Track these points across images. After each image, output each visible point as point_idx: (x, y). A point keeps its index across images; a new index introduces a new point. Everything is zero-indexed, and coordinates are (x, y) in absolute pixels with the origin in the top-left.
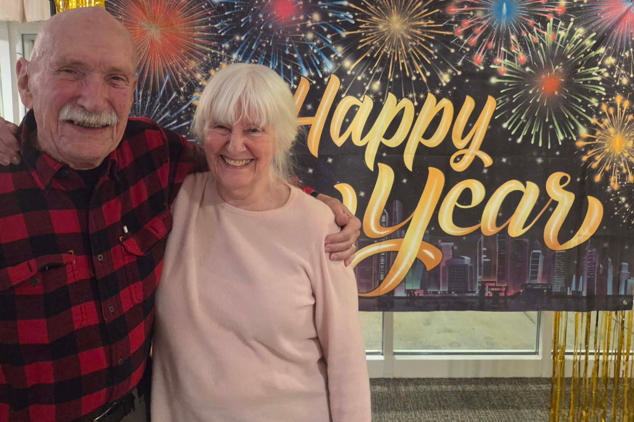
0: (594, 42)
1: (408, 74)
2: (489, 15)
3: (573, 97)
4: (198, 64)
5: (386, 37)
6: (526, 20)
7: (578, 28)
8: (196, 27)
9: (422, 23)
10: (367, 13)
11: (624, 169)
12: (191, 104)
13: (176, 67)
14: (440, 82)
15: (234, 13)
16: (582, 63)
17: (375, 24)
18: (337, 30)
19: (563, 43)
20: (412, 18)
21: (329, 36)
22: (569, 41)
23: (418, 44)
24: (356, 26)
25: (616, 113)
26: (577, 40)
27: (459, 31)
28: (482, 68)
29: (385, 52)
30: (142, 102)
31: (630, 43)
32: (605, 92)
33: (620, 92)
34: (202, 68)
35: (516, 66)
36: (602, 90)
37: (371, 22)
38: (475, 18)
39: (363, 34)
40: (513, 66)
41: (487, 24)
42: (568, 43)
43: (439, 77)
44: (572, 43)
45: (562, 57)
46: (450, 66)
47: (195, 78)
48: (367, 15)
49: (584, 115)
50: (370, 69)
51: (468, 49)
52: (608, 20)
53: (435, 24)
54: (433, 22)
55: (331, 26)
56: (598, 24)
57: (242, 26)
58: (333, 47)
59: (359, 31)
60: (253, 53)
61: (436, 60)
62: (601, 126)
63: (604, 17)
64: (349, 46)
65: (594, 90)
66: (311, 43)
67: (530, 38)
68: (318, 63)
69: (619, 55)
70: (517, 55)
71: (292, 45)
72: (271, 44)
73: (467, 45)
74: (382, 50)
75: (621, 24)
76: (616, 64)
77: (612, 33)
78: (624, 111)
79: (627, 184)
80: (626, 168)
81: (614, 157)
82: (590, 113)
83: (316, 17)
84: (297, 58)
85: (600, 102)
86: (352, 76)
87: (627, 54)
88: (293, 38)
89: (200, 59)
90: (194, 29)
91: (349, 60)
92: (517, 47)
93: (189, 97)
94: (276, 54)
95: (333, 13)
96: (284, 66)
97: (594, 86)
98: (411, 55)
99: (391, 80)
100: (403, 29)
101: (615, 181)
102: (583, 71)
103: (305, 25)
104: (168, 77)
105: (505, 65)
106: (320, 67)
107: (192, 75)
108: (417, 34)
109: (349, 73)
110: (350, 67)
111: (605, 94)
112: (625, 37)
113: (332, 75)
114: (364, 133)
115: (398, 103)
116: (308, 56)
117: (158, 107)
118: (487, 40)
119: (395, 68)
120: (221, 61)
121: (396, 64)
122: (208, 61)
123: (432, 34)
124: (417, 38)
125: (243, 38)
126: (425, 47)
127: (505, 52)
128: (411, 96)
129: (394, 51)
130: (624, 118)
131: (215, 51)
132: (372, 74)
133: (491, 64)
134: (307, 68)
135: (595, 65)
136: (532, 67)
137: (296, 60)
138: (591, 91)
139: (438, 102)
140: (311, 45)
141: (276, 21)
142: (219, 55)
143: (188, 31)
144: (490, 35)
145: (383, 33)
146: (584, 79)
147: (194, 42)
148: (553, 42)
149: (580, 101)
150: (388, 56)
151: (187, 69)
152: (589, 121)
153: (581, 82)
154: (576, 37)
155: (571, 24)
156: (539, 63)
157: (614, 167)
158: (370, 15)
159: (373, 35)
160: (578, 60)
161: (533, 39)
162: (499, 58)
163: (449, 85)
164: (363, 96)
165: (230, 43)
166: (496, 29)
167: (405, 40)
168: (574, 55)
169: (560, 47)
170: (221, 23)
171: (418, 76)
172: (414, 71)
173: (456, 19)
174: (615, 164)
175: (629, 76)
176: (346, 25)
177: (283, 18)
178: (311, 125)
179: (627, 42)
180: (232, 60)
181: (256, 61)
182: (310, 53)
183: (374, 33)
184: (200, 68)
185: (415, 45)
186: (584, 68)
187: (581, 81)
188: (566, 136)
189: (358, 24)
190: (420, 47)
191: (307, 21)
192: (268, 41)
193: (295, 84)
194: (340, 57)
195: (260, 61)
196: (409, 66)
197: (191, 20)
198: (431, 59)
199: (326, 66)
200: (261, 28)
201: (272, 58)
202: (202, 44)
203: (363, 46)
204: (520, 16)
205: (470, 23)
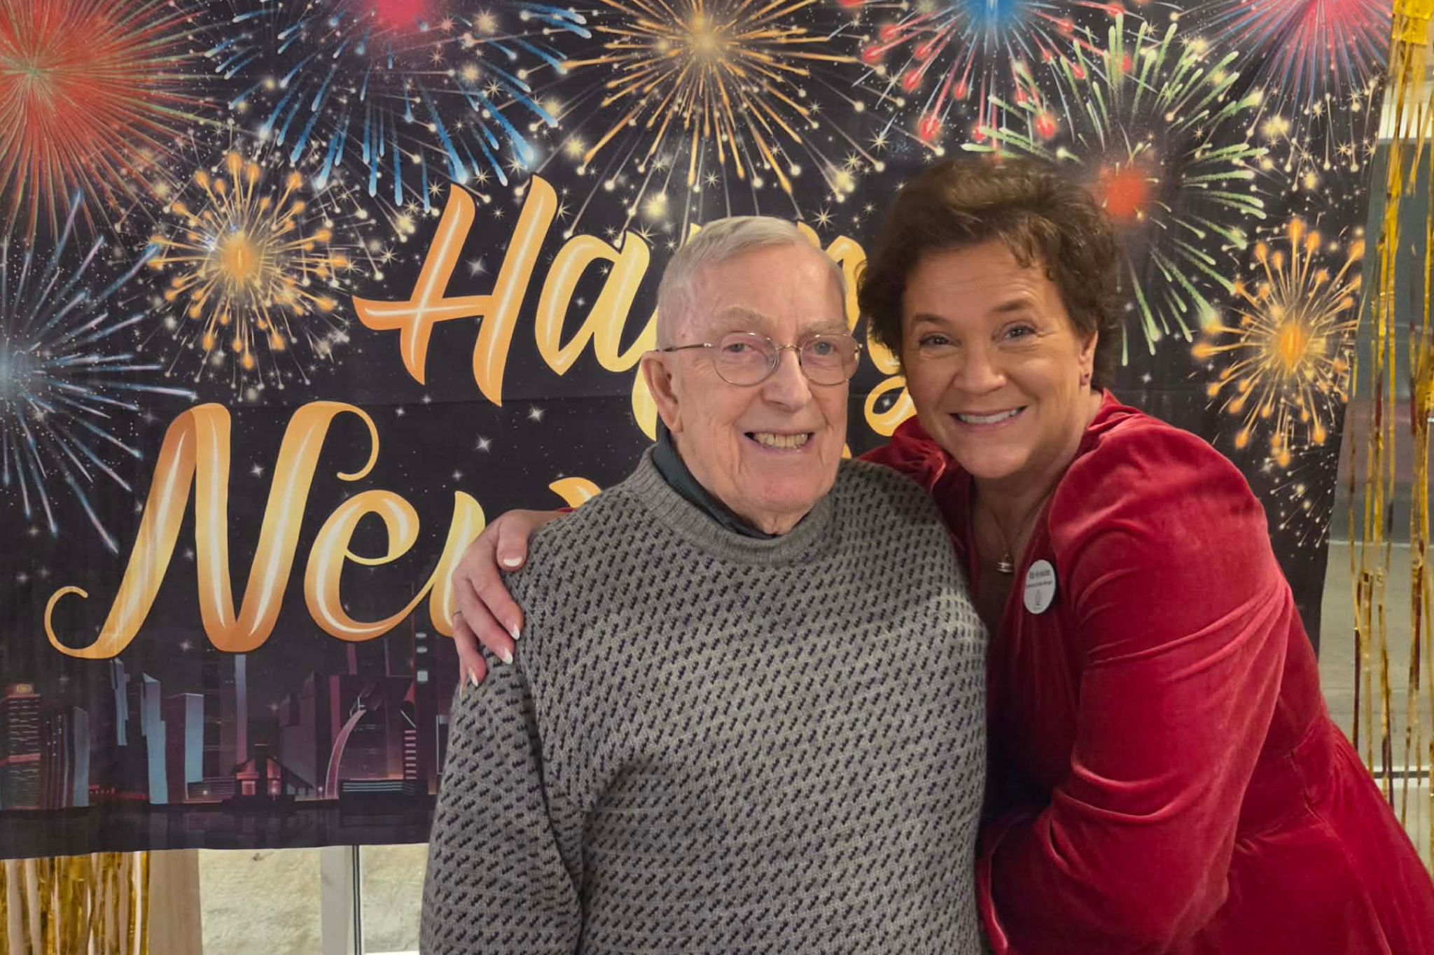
0: (1236, 76)
1: (741, 172)
2: (951, 9)
3: (1184, 224)
4: (161, 157)
5: (677, 74)
6: (1052, 19)
7: (1192, 39)
8: (153, 61)
9: (773, 33)
10: (624, 8)
11: (1304, 410)
12: (144, 265)
13: (98, 169)
14: (830, 191)
15: (259, 17)
16: (1206, 134)
17: (646, 40)
18: (546, 56)
19: (1154, 81)
20: (746, 21)
21: (523, 74)
22: (1170, 73)
23: (765, 90)
24: (596, 45)
25: (1287, 267)
26: (1191, 72)
27: (873, 54)
28: (940, 152)
29: (675, 114)
30: (10, 267)
31: (1325, 78)
32: (1264, 210)
33: (1300, 210)
34: (172, 168)
35: (1029, 143)
36: (1256, 207)
37: (634, 34)
38: (914, 17)
39: (616, 66)
40: (1022, 145)
41: (949, 32)
42: (1167, 79)
43: (827, 179)
44: (1177, 80)
45: (1150, 118)
46: (850, 146)
47: (150, 196)
48: (624, 14)
49: (1212, 273)
50: (637, 161)
51: (901, 102)
52: (1267, 18)
53: (807, 35)
54: (803, 31)
55: (529, 47)
56: (1246, 28)
57: (280, 51)
58: (536, 102)
59: (603, 59)
60: (313, 121)
61: (815, 131)
62: (1253, 300)
63: (1258, 7)
64: (579, 100)
65: (1235, 205)
66: (474, 93)
67: (1065, 68)
68: (496, 146)
69: (1298, 113)
70: (1032, 114)
71: (422, 97)
72: (362, 98)
73: (896, 92)
74: (668, 107)
75: (1301, 26)
76: (1292, 135)
77: (1281, 51)
78: (1307, 261)
79: (1310, 448)
80: (1309, 409)
81: (1281, 383)
82: (1226, 267)
83: (486, 22)
84: (436, 134)
85: (1252, 237)
86: (589, 180)
87: (1317, 108)
88: (426, 81)
89: (165, 144)
90: (147, 66)
91: (580, 137)
92: (1031, 95)
93: (136, 249)
94: (379, 124)
95: (533, 11)
96: (402, 156)
97: (1236, 196)
98: (748, 120)
99: (697, 189)
100: (723, 49)
101: (1282, 445)
102: (1208, 154)
103: (457, 44)
104: (78, 199)
105: (1000, 141)
106: (503, 157)
107: (141, 188)
108: (761, 65)
109: (581, 171)
110: (583, 155)
111: (1263, 216)
113: (535, 177)
114: (628, 338)
116: (466, 129)
117: (53, 280)
118: (951, 76)
119: (707, 155)
120: (225, 146)
121: (709, 145)
122: (188, 147)
123: (800, 63)
124: (761, 75)
125: (284, 84)
126: (783, 97)
127: (999, 108)
129: (700, 110)
130: (1308, 277)
131: (209, 121)
132: (644, 175)
133: (963, 142)
134: (466, 161)
135: (1240, 138)
136: (1072, 148)
137: (433, 139)
138: (1231, 209)
139: (825, 245)
140: (475, 98)
141: (375, 35)
142: (219, 132)
143: (134, 71)
144: (957, 63)
145: (668, 63)
146: (1211, 177)
147: (150, 99)
148: (1126, 78)
149: (1201, 235)
150: (687, 124)
151: (129, 173)
152: (1226, 291)
153: (1205, 186)
154: (1186, 63)
155: (1173, 28)
156: (1092, 136)
157: (1282, 407)
158: (631, 16)
159: (641, 68)
160: (1195, 125)
161: (1075, 71)
162: (985, 123)
163: (854, 200)
164: (621, 235)
165: (249, 99)
166: (972, 46)
167: (730, 82)
168: (1184, 112)
169: (1145, 89)
170: (223, 47)
171: (770, 176)
172: (758, 165)
173: (863, 20)
174: (1283, 400)
175: (1320, 168)
176: (569, 44)
177: (396, 26)
178: (482, 317)
180: (255, 144)
181: (324, 144)
182: (471, 119)
183: (646, 63)
184: (167, 167)
185: (758, 94)
186: (1210, 145)
187: (1203, 182)
188: (1168, 332)
189: (600, 38)
190: (770, 98)
191: (462, 33)
192: (353, 91)
193: (433, 204)
194: (555, 129)
195: (333, 144)
196: (744, 150)
197: (141, 42)
198: (802, 129)
199: (518, 154)
200: (335, 56)
201: (367, 134)
202: (174, 105)
203: (615, 98)
204: (1035, 11)
205: (903, 33)
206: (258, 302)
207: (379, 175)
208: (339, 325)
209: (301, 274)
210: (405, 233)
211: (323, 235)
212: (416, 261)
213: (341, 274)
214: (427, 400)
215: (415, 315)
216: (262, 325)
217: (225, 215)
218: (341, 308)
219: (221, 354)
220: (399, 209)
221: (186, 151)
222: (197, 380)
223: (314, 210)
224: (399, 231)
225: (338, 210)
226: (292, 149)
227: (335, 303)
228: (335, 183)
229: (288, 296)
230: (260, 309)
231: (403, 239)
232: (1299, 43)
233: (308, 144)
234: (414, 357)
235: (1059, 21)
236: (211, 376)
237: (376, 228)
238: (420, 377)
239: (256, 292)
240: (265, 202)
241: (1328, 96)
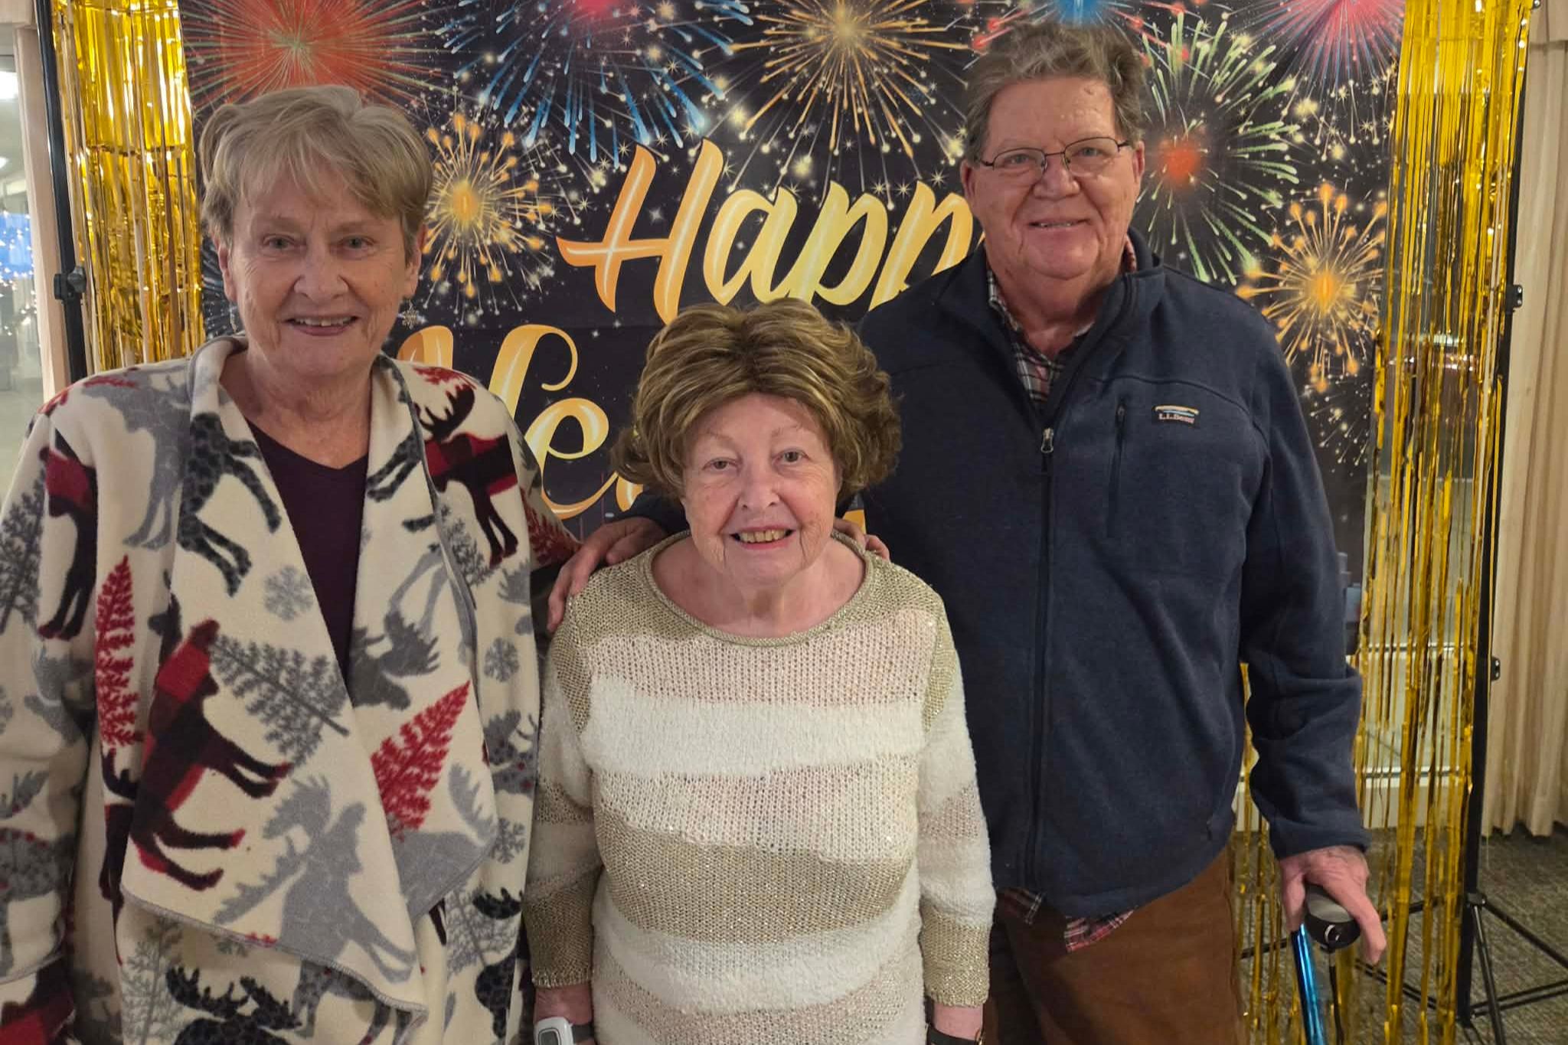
0: (1273, 65)
1: (872, 139)
2: (1045, 5)
3: (1230, 188)
5: (822, 56)
6: (1126, 16)
7: (1239, 34)
8: (392, 37)
9: (901, 23)
11: (1338, 345)
14: (943, 156)
15: (480, 2)
16: (1248, 113)
17: (799, 26)
18: (715, 40)
19: (1207, 69)
20: (879, 13)
21: (696, 54)
22: (1219, 64)
23: (893, 71)
24: (757, 31)
25: (1320, 223)
26: (1237, 62)
27: (981, 42)
29: (820, 90)
31: (1348, 67)
32: (1297, 176)
33: (1329, 177)
36: (1290, 173)
37: (788, 22)
38: (1016, 12)
39: (772, 49)
42: (1217, 68)
43: (942, 146)
44: (1225, 69)
45: (1203, 100)
48: (779, 6)
49: (1253, 228)
50: (788, 128)
52: (1300, 18)
53: (928, 26)
54: (925, 22)
55: (702, 31)
56: (1281, 27)
57: (498, 31)
58: (707, 78)
59: (762, 43)
60: (524, 90)
61: (933, 106)
62: (1290, 251)
63: (1293, 9)
64: (742, 76)
65: (1273, 172)
66: (657, 70)
68: (674, 114)
69: (1325, 95)
71: (615, 73)
72: (566, 72)
74: (814, 84)
75: (1328, 26)
76: (1320, 114)
77: (1310, 45)
78: (1337, 219)
79: (1345, 378)
80: (1342, 344)
81: (1317, 322)
82: (1265, 223)
83: (667, 10)
84: (626, 104)
85: (1287, 198)
86: (749, 144)
87: (1342, 92)
88: (618, 58)
90: (387, 41)
91: (742, 109)
94: (579, 94)
95: (706, 1)
96: (596, 120)
97: (1273, 164)
98: (879, 96)
99: (836, 152)
100: (860, 36)
101: (1319, 374)
102: (1249, 130)
103: (644, 28)
106: (679, 123)
108: (890, 50)
109: (742, 136)
110: (744, 123)
111: (1296, 181)
112: (1338, 55)
113: (705, 141)
114: (780, 275)
115: (851, 204)
116: (651, 101)
119: (845, 125)
120: (451, 108)
121: (847, 116)
122: (421, 108)
123: (922, 49)
124: (890, 59)
125: (501, 58)
126: (908, 78)
128: (879, 188)
129: (840, 87)
130: (1338, 234)
131: (437, 88)
132: (794, 141)
134: (649, 125)
135: (1276, 119)
137: (623, 107)
138: (1269, 175)
139: (938, 201)
140: (658, 74)
141: (576, 19)
142: (445, 97)
143: (376, 45)
145: (815, 47)
146: (1251, 149)
147: (390, 68)
148: (1185, 66)
149: (1244, 197)
150: (829, 99)
152: (1264, 242)
153: (1247, 156)
154: (1233, 54)
155: (1224, 25)
156: (1156, 114)
157: (1318, 342)
158: (786, 7)
160: (1239, 107)
164: (775, 190)
165: (471, 70)
167: (865, 64)
168: (1231, 95)
169: (1199, 76)
170: (450, 26)
171: (896, 143)
172: (887, 133)
173: (974, 14)
174: (1319, 336)
175: (1346, 141)
176: (734, 30)
177: (593, 13)
179: (1342, 64)
180: (476, 108)
181: (533, 109)
182: (653, 91)
183: (796, 47)
185: (888, 75)
186: (1251, 123)
187: (1245, 153)
188: (1215, 277)
189: (760, 25)
190: (898, 79)
191: (647, 19)
192: (559, 66)
193: (621, 161)
194: (723, 101)
195: (540, 109)
196: (875, 121)
197: (381, 22)
198: (922, 104)
199: (692, 121)
200: (544, 36)
201: (568, 102)
202: (408, 74)
203: (772, 75)
204: (1113, 9)
205: (1005, 25)
206: (480, 241)
207: (577, 136)
208: (545, 261)
209: (514, 217)
210: (598, 185)
211: (532, 186)
212: (606, 210)
213: (547, 219)
214: (617, 324)
215: (606, 255)
216: (483, 260)
217: (452, 166)
218: (547, 247)
219: (447, 284)
220: (594, 165)
221: (420, 111)
222: (425, 306)
223: (524, 165)
224: (593, 184)
225: (543, 165)
226: (506, 113)
227: (542, 242)
228: (541, 142)
229: (504, 236)
230: (482, 246)
231: (596, 190)
232: (1326, 39)
233: (520, 109)
234: (607, 290)
235: (1132, 18)
236: (438, 303)
237: (573, 180)
238: (611, 304)
239: (478, 232)
240: (485, 157)
241: (1351, 83)
